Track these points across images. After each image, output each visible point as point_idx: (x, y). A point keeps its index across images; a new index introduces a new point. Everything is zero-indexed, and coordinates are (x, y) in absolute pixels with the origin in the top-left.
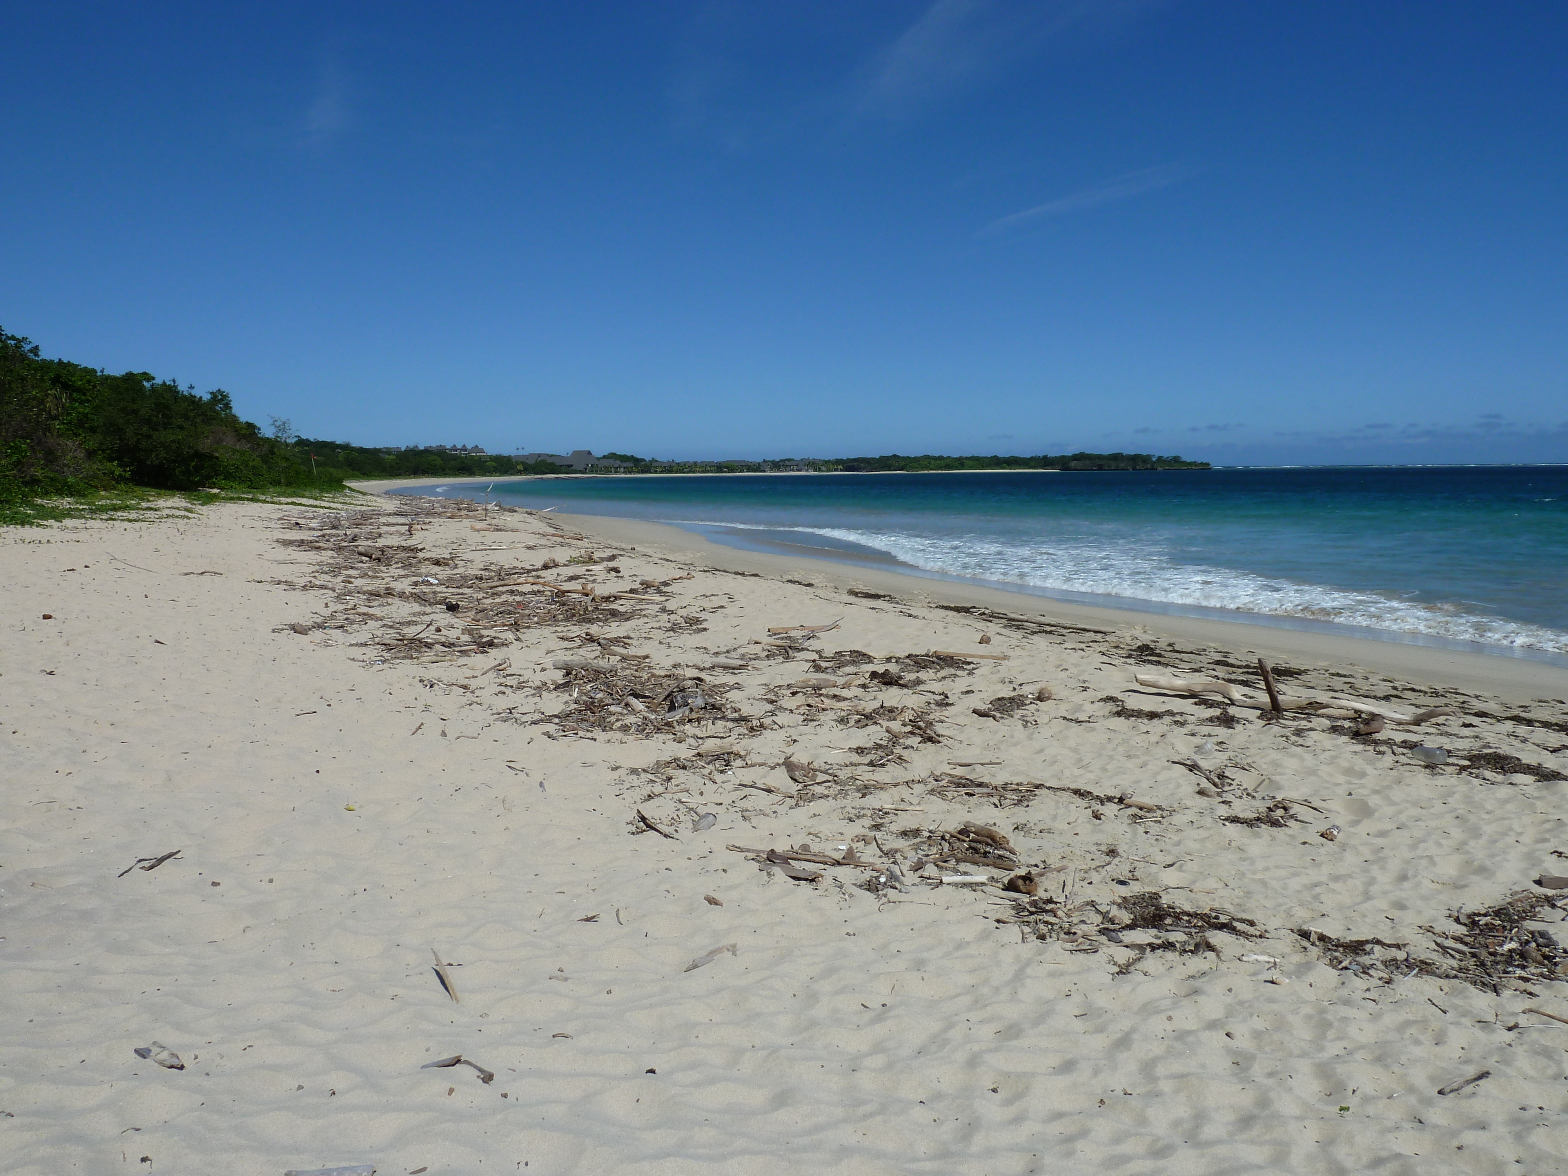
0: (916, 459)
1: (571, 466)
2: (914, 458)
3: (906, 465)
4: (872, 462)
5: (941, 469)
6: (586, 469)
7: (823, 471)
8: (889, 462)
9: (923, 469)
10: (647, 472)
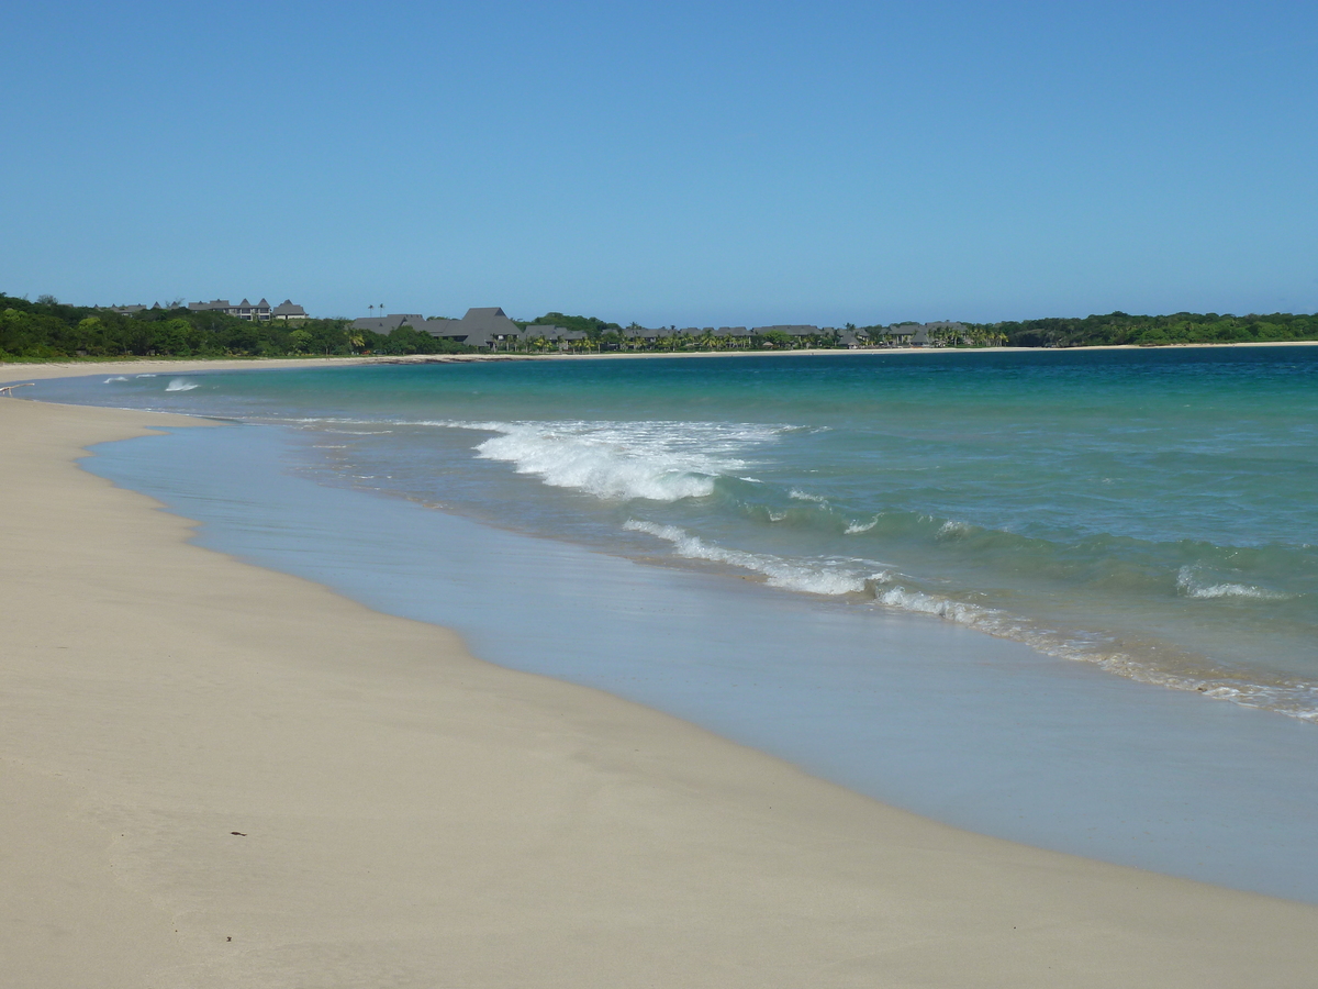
0: (1159, 321)
1: (463, 338)
2: (1157, 319)
3: (1139, 333)
4: (1072, 327)
5: (1209, 339)
6: (491, 344)
7: (968, 346)
8: (1105, 327)
9: (1172, 339)
10: (612, 349)
